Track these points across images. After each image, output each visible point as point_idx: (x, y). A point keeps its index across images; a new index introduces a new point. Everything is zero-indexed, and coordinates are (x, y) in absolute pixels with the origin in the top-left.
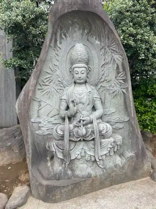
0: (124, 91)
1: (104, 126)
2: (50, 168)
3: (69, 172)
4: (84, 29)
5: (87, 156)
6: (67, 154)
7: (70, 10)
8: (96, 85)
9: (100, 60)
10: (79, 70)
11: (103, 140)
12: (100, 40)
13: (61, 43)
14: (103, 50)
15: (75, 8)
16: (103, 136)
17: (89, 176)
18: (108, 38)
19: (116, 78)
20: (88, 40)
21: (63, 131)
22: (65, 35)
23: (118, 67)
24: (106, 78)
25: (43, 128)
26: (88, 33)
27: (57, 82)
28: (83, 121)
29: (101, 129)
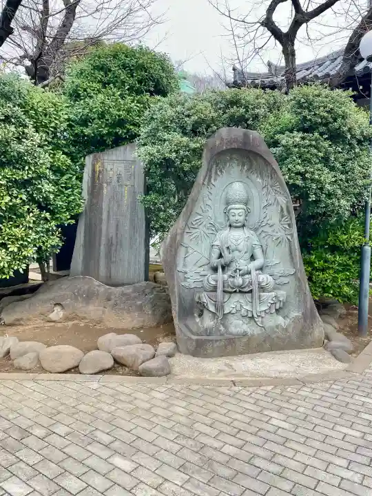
0: (289, 237)
1: (264, 278)
2: (200, 324)
3: (222, 328)
4: (243, 165)
5: (243, 310)
6: (219, 307)
7: (228, 147)
8: (256, 230)
9: (261, 200)
10: (237, 212)
11: (262, 294)
12: (262, 178)
13: (215, 180)
14: (265, 190)
15: (235, 146)
16: (262, 289)
17: (245, 334)
18: (272, 178)
19: (280, 221)
20: (248, 177)
21: (217, 281)
22: (221, 171)
23: (282, 210)
24: (269, 222)
25: (188, 280)
26: (248, 170)
27: (209, 225)
28: (240, 270)
29: (261, 280)
